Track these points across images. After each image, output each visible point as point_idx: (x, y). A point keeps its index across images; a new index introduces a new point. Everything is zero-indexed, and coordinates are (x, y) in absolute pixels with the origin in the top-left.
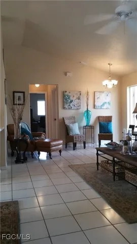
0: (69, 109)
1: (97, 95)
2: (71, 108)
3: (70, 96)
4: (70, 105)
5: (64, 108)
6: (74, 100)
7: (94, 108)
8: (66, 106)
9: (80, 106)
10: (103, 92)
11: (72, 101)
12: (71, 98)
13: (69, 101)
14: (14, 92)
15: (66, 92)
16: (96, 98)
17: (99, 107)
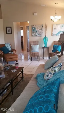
0: (35, 36)
1: (55, 26)
2: (36, 36)
3: (36, 28)
4: (35, 34)
5: (32, 36)
6: (38, 30)
7: (52, 35)
8: (33, 35)
9: (42, 34)
10: (59, 24)
11: (37, 31)
12: (37, 30)
13: (35, 31)
14: (6, 27)
15: (33, 25)
16: (53, 28)
17: (55, 34)
